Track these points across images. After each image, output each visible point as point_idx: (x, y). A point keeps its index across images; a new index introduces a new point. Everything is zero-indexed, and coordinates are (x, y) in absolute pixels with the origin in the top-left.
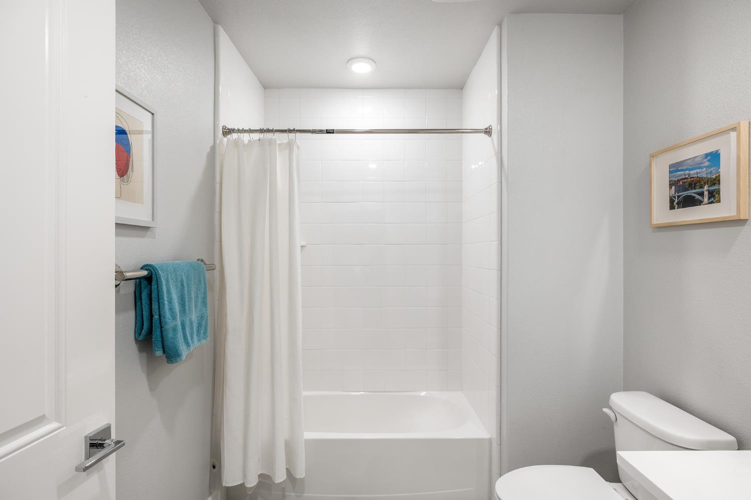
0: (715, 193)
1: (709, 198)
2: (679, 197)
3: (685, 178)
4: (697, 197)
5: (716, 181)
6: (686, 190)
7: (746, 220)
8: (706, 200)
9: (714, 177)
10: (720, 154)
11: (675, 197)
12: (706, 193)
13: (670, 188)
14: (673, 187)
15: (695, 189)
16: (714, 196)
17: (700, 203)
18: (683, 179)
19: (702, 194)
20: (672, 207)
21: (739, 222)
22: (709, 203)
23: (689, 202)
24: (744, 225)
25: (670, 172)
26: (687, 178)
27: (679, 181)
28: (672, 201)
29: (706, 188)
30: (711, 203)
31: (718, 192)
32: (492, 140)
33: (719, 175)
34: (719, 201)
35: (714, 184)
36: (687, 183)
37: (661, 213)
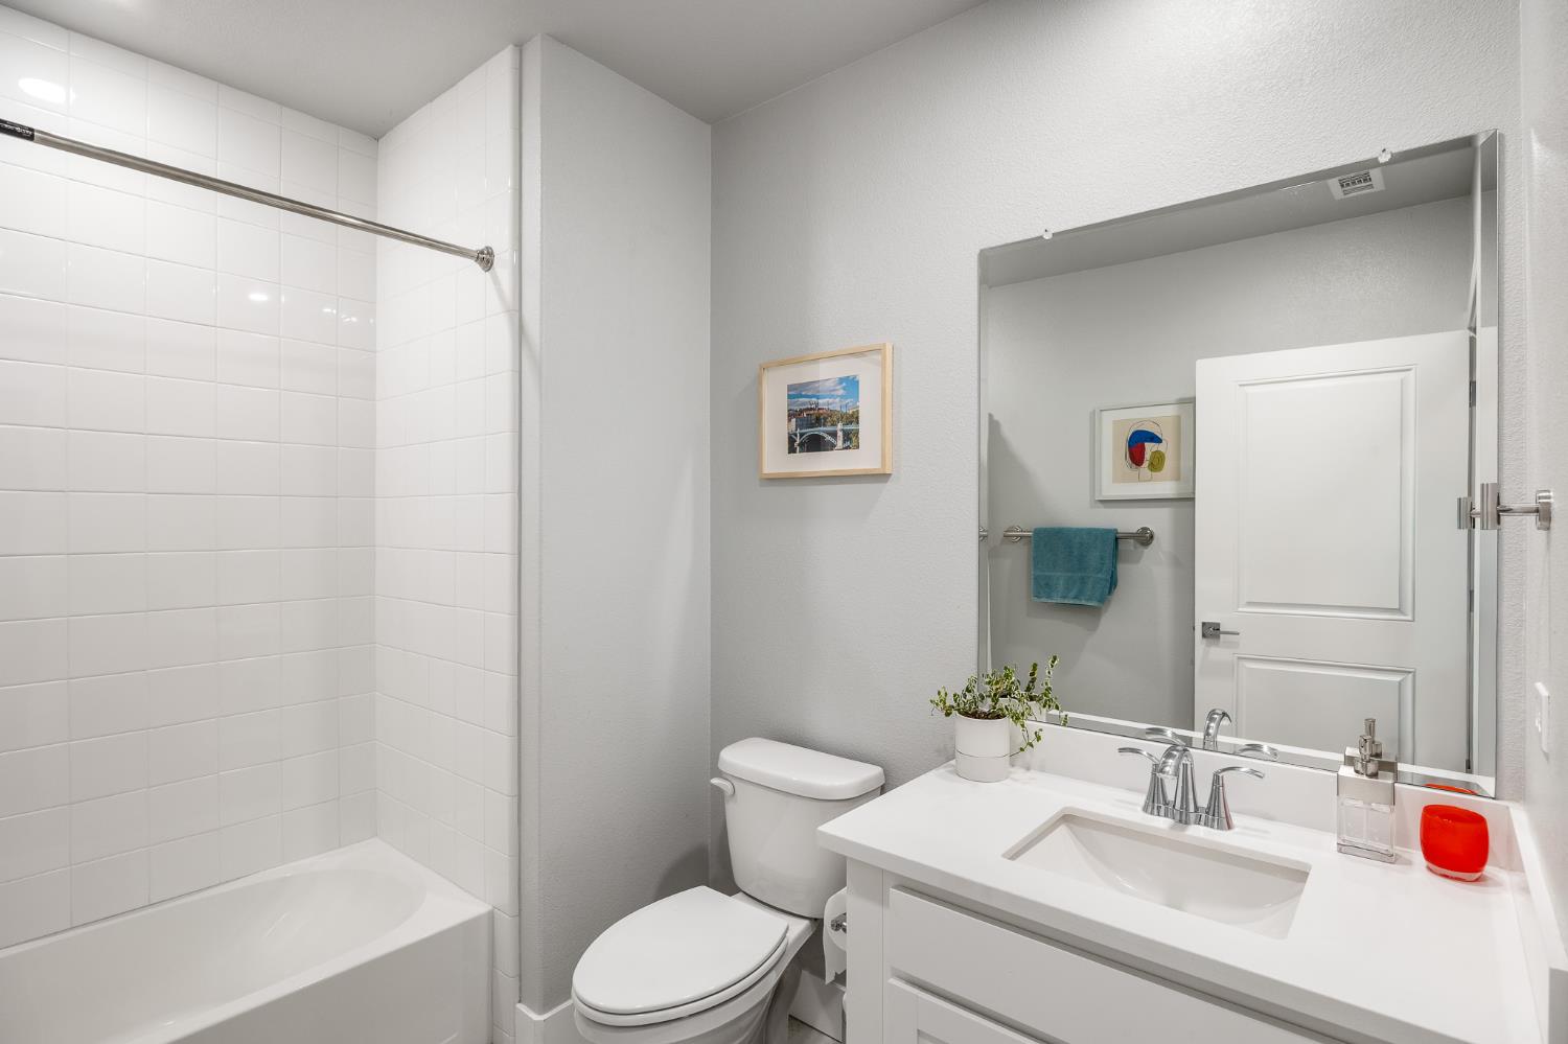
0: (851, 435)
1: (844, 441)
2: (802, 435)
3: (811, 409)
4: (829, 438)
5: (854, 418)
6: (812, 426)
7: (890, 475)
8: (840, 443)
9: (851, 412)
10: (858, 382)
11: (796, 435)
12: (840, 434)
13: (790, 420)
14: (794, 420)
15: (824, 426)
16: (851, 439)
17: (832, 447)
18: (808, 409)
19: (834, 434)
20: (792, 450)
21: (881, 477)
22: (844, 449)
23: (815, 444)
24: (886, 482)
25: (789, 397)
26: (814, 409)
27: (801, 411)
28: (791, 441)
29: (840, 426)
30: (846, 448)
31: (857, 433)
32: (496, 281)
33: (858, 411)
34: (858, 447)
35: (851, 423)
36: (814, 417)
37: (776, 459)
